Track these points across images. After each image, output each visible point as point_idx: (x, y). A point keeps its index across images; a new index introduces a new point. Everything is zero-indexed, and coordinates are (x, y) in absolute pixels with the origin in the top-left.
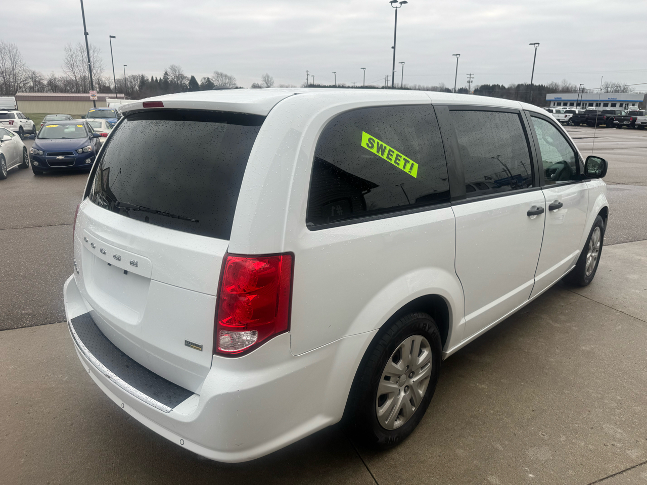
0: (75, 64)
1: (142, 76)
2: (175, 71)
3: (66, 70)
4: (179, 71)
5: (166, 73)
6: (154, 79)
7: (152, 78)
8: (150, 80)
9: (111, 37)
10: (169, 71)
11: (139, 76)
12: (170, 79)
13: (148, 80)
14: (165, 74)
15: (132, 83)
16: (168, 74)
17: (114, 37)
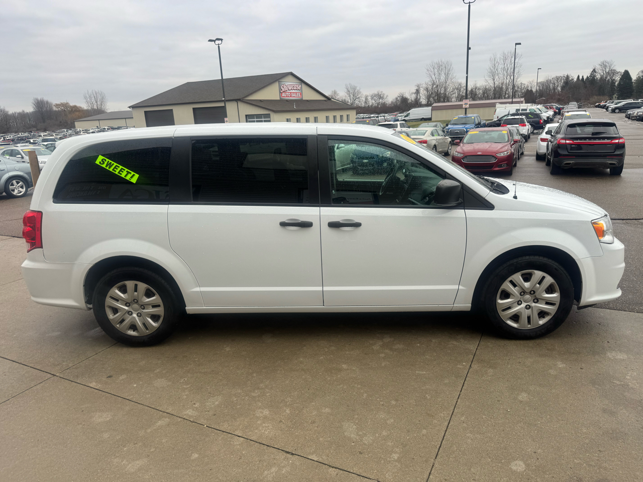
0: (497, 72)
1: (567, 76)
2: (605, 66)
3: (487, 79)
4: (610, 67)
5: (594, 71)
6: (581, 78)
7: (579, 77)
8: (575, 80)
9: (516, 44)
10: (598, 68)
11: (564, 77)
12: (598, 76)
13: (573, 79)
14: (592, 72)
15: (555, 84)
16: (597, 71)
17: (520, 44)
